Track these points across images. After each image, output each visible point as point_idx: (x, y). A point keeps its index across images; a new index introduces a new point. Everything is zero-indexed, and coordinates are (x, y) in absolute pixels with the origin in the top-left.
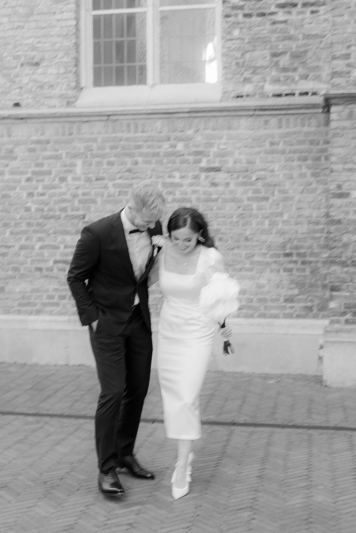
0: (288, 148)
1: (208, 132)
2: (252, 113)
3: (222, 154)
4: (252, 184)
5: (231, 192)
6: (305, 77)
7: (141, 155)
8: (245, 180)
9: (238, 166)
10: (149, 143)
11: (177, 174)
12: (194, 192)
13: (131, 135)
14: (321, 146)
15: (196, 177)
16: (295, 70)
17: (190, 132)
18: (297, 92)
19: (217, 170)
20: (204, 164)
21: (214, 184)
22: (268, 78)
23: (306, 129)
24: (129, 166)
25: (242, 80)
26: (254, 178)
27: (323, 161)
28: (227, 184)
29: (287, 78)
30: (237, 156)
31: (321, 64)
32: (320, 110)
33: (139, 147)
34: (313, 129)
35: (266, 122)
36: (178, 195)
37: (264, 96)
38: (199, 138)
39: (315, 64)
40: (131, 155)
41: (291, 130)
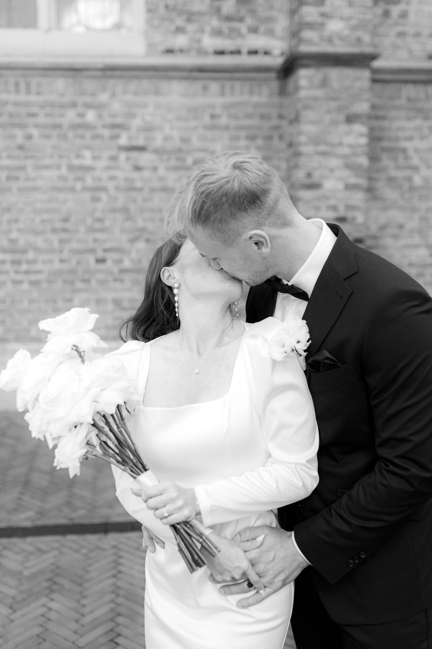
0: (233, 123)
1: (129, 97)
2: (185, 74)
3: (148, 129)
4: (188, 168)
5: (161, 179)
6: (254, 30)
7: (36, 126)
8: (178, 164)
9: (170, 145)
10: (48, 110)
11: (87, 154)
12: (112, 178)
13: (22, 97)
14: (275, 122)
15: (114, 158)
16: (241, 20)
17: (104, 97)
18: (244, 50)
19: (141, 149)
20: (123, 141)
21: (138, 168)
22: (208, 29)
23: (255, 99)
24: (20, 140)
25: (173, 28)
26: (190, 161)
27: (276, 141)
28: (155, 169)
29: (232, 30)
30: (167, 130)
31: (274, 13)
32: (273, 75)
33: (34, 115)
34: (264, 99)
35: (205, 88)
36: (89, 182)
37: (202, 52)
38: (116, 106)
39: (267, 14)
40: (22, 126)
41: (237, 99)
